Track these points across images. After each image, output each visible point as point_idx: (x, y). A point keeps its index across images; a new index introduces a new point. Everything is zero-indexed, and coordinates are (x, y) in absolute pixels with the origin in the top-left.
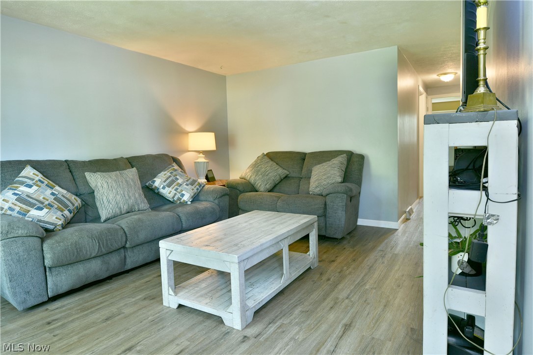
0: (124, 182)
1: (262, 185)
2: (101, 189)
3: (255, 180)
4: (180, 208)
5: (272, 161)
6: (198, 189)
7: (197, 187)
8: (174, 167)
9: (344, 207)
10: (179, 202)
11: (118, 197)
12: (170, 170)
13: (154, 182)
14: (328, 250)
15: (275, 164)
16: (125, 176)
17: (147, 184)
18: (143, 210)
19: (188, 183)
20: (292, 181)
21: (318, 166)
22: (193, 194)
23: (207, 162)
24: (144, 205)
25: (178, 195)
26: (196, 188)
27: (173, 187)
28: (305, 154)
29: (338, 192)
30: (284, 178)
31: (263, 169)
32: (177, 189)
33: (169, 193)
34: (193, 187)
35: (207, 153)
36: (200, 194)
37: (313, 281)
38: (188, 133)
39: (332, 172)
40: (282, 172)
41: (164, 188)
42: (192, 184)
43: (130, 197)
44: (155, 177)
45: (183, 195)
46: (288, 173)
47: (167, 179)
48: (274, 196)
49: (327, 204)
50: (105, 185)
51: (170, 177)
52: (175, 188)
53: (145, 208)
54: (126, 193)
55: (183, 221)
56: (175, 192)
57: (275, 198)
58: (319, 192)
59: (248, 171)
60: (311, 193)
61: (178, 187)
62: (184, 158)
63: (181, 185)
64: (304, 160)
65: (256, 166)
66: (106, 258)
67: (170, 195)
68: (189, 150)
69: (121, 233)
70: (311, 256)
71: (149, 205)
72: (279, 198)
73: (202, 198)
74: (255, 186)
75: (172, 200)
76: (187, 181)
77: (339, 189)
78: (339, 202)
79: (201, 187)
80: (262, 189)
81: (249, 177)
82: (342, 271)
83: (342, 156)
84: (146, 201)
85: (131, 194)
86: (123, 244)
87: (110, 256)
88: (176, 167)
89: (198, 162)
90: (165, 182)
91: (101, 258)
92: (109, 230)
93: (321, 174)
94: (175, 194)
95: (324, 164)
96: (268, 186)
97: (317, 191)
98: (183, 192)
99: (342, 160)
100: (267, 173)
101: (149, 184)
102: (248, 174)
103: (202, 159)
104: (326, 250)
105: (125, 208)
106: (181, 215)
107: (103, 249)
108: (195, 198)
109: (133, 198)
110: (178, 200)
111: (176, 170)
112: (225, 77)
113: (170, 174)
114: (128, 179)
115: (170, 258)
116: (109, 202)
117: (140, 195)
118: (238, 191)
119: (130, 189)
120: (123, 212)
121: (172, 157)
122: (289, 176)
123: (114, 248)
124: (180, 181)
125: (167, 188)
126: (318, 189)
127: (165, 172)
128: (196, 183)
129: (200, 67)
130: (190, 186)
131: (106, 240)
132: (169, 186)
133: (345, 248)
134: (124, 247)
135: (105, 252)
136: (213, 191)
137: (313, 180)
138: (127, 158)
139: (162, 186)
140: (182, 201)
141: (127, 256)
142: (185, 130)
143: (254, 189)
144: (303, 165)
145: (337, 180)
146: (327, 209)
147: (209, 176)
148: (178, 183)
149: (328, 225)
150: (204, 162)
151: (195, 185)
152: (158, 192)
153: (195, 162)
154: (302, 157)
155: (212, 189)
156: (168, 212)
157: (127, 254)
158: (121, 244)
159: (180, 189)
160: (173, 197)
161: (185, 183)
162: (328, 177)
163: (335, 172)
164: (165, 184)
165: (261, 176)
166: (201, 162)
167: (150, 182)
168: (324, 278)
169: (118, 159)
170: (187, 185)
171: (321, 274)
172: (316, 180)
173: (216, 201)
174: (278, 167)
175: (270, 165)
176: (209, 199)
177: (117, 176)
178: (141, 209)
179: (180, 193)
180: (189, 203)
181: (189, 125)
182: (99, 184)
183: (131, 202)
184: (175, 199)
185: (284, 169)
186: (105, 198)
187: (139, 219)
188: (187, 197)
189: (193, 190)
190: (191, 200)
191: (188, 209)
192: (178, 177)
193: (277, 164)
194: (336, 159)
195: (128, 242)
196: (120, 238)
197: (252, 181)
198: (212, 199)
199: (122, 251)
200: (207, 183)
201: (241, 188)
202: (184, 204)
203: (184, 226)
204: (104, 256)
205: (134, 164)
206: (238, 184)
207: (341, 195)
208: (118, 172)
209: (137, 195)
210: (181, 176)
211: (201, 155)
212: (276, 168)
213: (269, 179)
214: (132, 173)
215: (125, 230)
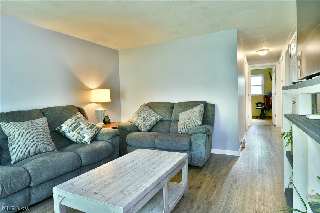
0: (34, 129)
1: (144, 126)
2: (13, 136)
3: (139, 123)
4: (81, 148)
5: (151, 109)
6: (96, 132)
7: (96, 130)
8: (78, 116)
9: (205, 143)
10: (80, 142)
11: (28, 143)
12: (75, 118)
13: (61, 128)
14: (193, 177)
15: (153, 111)
16: (35, 124)
17: (56, 129)
18: (50, 151)
19: (88, 127)
20: (165, 123)
21: (184, 112)
22: (92, 136)
23: (104, 111)
24: (51, 147)
25: (80, 137)
26: (94, 131)
27: (76, 131)
28: (173, 104)
29: (200, 133)
30: (159, 121)
31: (144, 115)
32: (80, 132)
33: (73, 136)
34: (92, 130)
35: (104, 104)
36: (98, 135)
37: (187, 210)
38: (90, 90)
39: (194, 117)
40: (157, 117)
41: (69, 132)
42: (91, 128)
43: (38, 142)
44: (63, 123)
45: (84, 137)
46: (162, 117)
47: (72, 125)
48: (152, 135)
49: (192, 141)
50: (17, 133)
51: (74, 123)
52: (78, 132)
53: (52, 149)
54: (35, 139)
55: (82, 159)
56: (78, 135)
57: (153, 137)
58: (185, 132)
59: (134, 116)
60: (179, 132)
61: (80, 131)
62: (87, 109)
63: (83, 129)
64: (173, 108)
65: (139, 113)
66: (11, 198)
67: (73, 137)
68: (91, 102)
69: (25, 175)
70: (183, 185)
71: (55, 147)
72: (156, 136)
73: (99, 138)
74: (139, 127)
75: (75, 141)
76: (88, 126)
77: (201, 130)
78: (201, 140)
79: (99, 130)
80: (144, 130)
81: (134, 121)
82: (207, 197)
83: (200, 105)
84: (53, 144)
85: (39, 139)
86: (27, 184)
87: (14, 196)
88: (80, 115)
89: (98, 111)
90: (70, 127)
91: (6, 199)
92: (13, 173)
93: (186, 119)
94: (78, 136)
95: (188, 111)
96: (148, 128)
97: (184, 131)
98: (84, 135)
99: (201, 109)
100: (147, 118)
101: (58, 129)
102: (133, 119)
103: (101, 108)
104: (192, 177)
105: (33, 151)
106: (81, 154)
107: (6, 191)
108: (94, 139)
109: (41, 142)
110: (80, 141)
111: (79, 118)
112: (118, 51)
113: (74, 121)
114: (38, 127)
115: (62, 203)
116: (19, 146)
117: (47, 139)
118: (126, 131)
119: (39, 135)
120: (32, 154)
121: (77, 107)
122: (163, 119)
123: (18, 189)
124: (82, 126)
125: (71, 132)
126: (184, 130)
127: (71, 120)
128: (95, 127)
129: (100, 43)
130: (90, 130)
131: (10, 184)
132: (73, 130)
133: (206, 175)
134: (29, 187)
135: (9, 194)
136: (107, 132)
137: (180, 122)
138: (41, 110)
139: (68, 130)
140: (83, 141)
141: (32, 194)
142: (88, 88)
143: (137, 130)
144: (172, 112)
145: (198, 123)
146: (192, 145)
147: (106, 120)
148: (81, 128)
149: (192, 157)
150: (102, 111)
151: (94, 129)
152: (65, 135)
153: (96, 111)
154: (172, 106)
155: (107, 131)
156: (70, 153)
157: (31, 192)
158: (25, 184)
159: (82, 132)
160: (76, 139)
161: (86, 128)
162: (192, 121)
163: (197, 117)
164: (70, 129)
165: (143, 120)
166: (100, 111)
167: (58, 127)
168: (195, 205)
169: (33, 110)
170: (88, 129)
171: (192, 202)
172: (183, 123)
173: (110, 141)
174: (155, 113)
175: (149, 112)
176: (104, 139)
177: (27, 125)
178: (48, 151)
179: (81, 135)
180: (89, 143)
181: (92, 84)
182: (12, 132)
183: (39, 146)
184: (78, 140)
185: (159, 115)
186: (16, 143)
187: (44, 161)
188: (87, 139)
189: (92, 132)
190: (90, 141)
191: (88, 148)
192: (80, 123)
193: (154, 111)
194: (196, 107)
195: (32, 183)
196: (24, 180)
197: (137, 124)
198: (106, 139)
199: (27, 190)
200: (104, 125)
201: (128, 129)
202: (85, 144)
203: (83, 163)
204: (9, 197)
205: (46, 114)
206: (127, 126)
207: (202, 135)
208: (29, 121)
209: (45, 140)
210: (83, 122)
211: (100, 105)
212: (154, 114)
213: (148, 122)
214: (42, 122)
215: (30, 172)
